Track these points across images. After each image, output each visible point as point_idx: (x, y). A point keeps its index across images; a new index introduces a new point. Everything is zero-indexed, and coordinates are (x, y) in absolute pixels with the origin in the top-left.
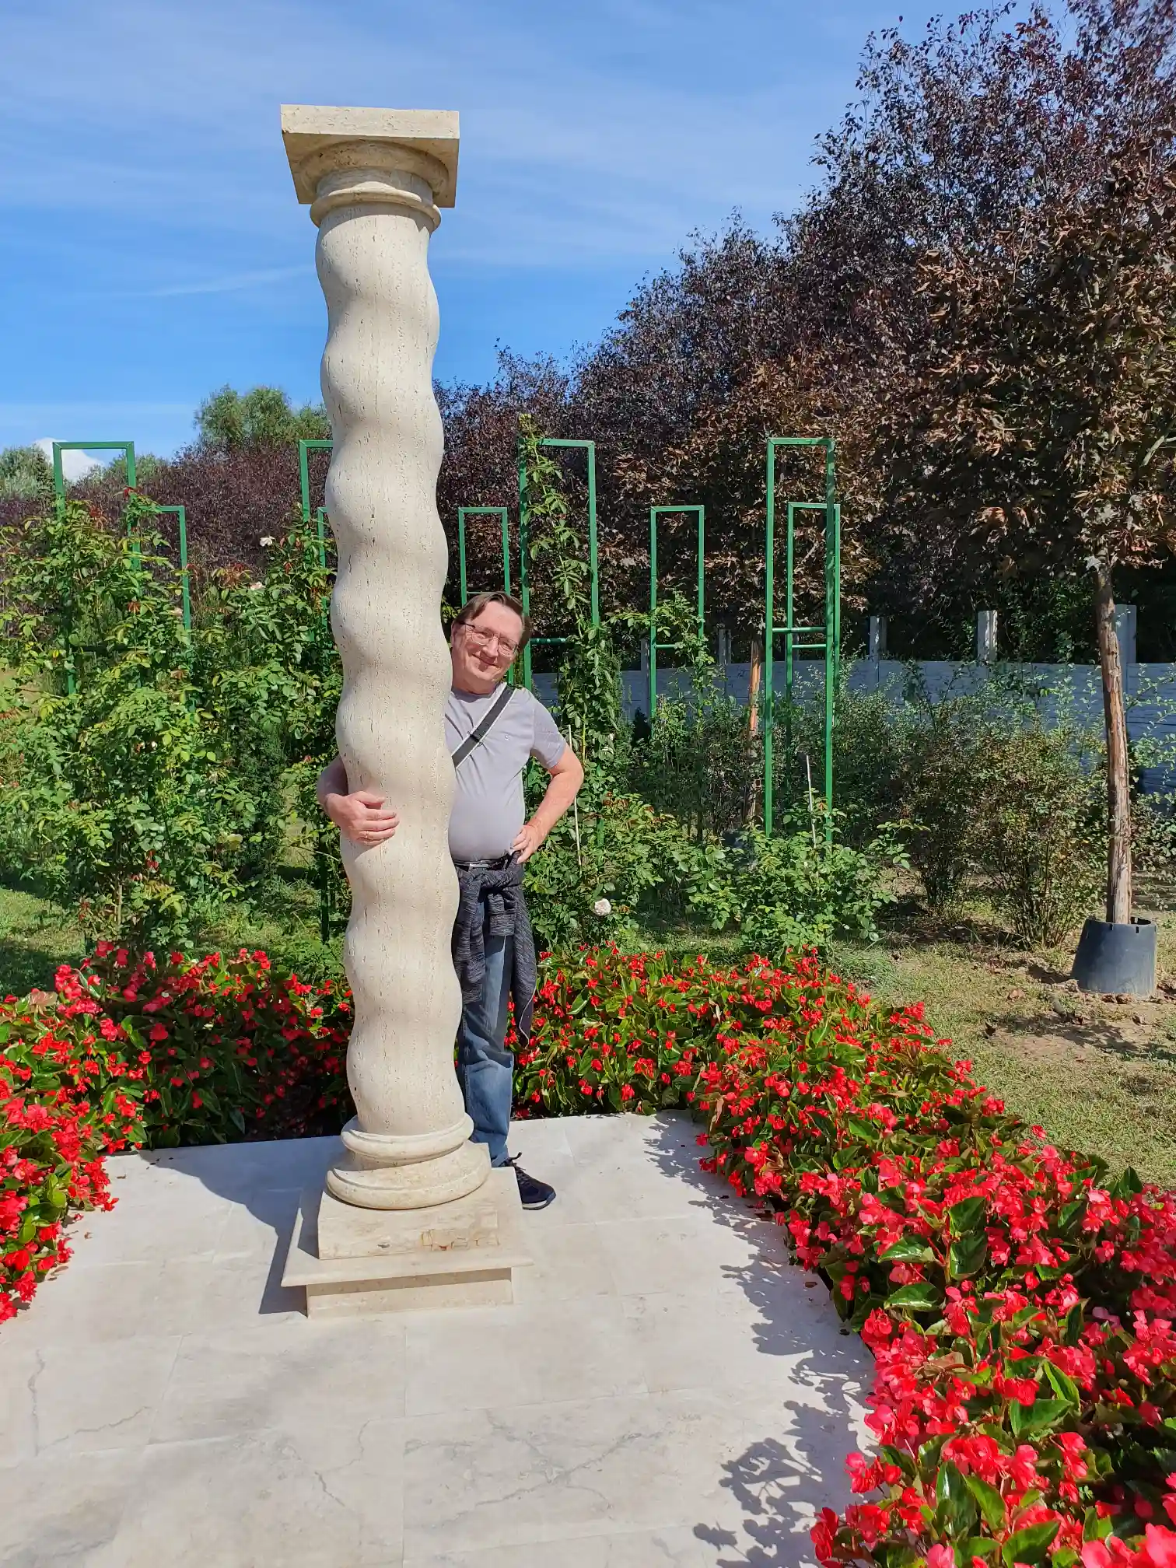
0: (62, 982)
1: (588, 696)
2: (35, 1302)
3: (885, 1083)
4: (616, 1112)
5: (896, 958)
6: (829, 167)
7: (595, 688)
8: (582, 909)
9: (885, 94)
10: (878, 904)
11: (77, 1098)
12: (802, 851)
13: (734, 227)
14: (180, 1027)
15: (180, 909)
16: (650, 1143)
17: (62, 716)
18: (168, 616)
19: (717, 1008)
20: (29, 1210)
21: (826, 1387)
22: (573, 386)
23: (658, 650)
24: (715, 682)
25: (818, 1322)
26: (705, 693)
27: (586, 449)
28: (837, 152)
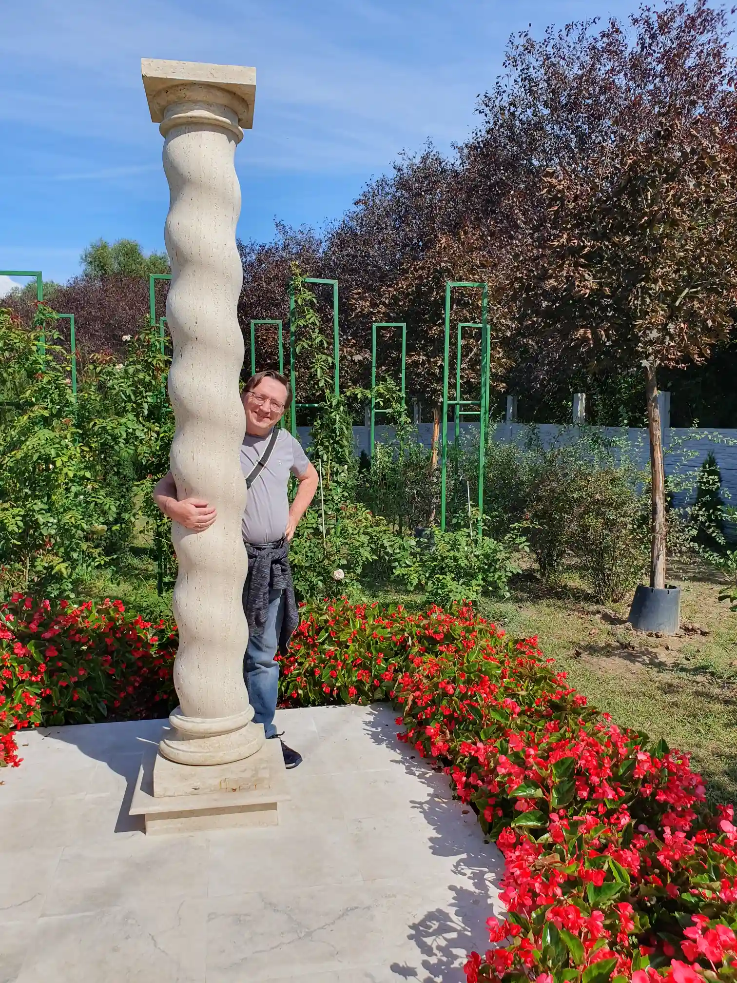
1: (332, 441)
3: (513, 686)
4: (345, 704)
5: (520, 608)
6: (486, 115)
7: (336, 436)
8: (326, 575)
9: (521, 71)
10: (510, 574)
12: (463, 541)
13: (428, 149)
14: (66, 648)
15: (66, 573)
16: (366, 723)
18: (61, 384)
19: (410, 638)
21: (474, 876)
22: (325, 246)
23: (376, 414)
24: (411, 434)
25: (470, 835)
26: (405, 441)
27: (332, 285)
28: (491, 106)
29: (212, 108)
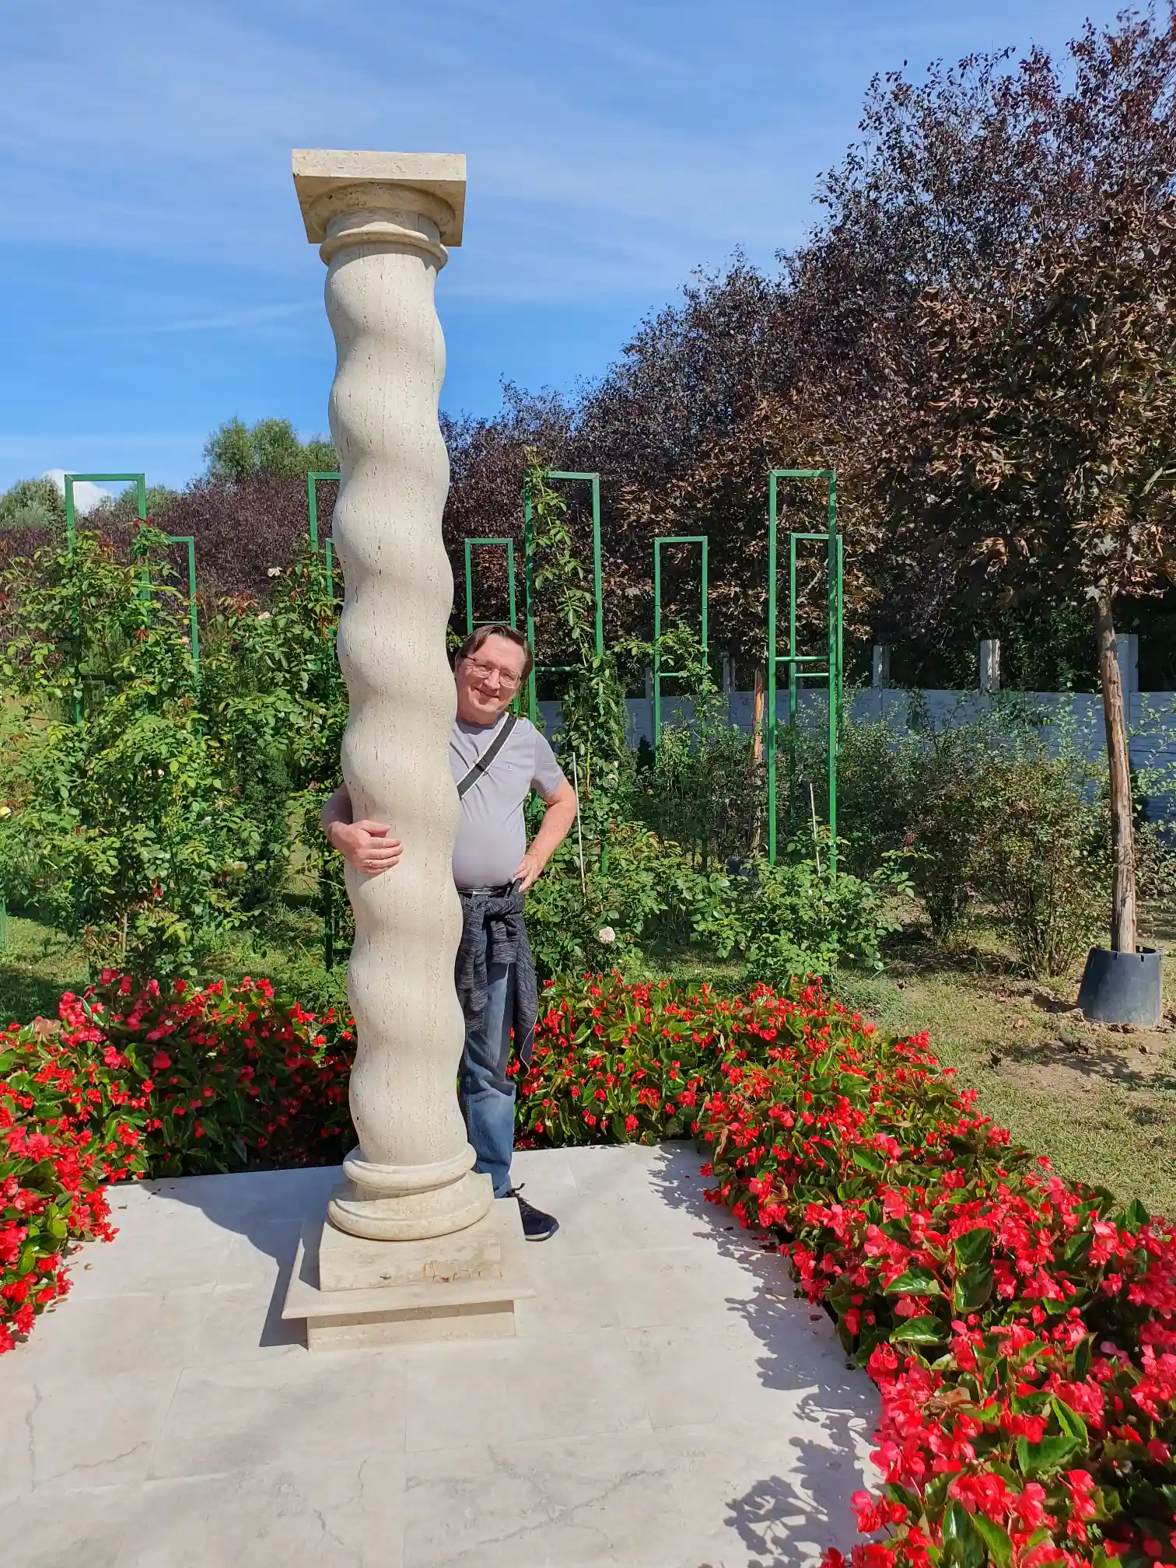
0: (65, 1010)
1: (592, 724)
2: (33, 1334)
3: (890, 1113)
4: (619, 1142)
5: (901, 987)
6: (831, 206)
7: (600, 716)
8: (587, 938)
9: (887, 134)
10: (882, 932)
11: (79, 1126)
12: (806, 879)
13: (737, 264)
14: (184, 1056)
15: (184, 937)
16: (655, 1174)
17: (70, 744)
18: (175, 645)
19: (722, 1037)
20: (30, 1240)
21: (832, 1423)
22: (578, 419)
23: (662, 679)
24: (719, 710)
25: (823, 1355)
26: (709, 721)
27: (591, 481)
28: (838, 190)
29: (399, 219)
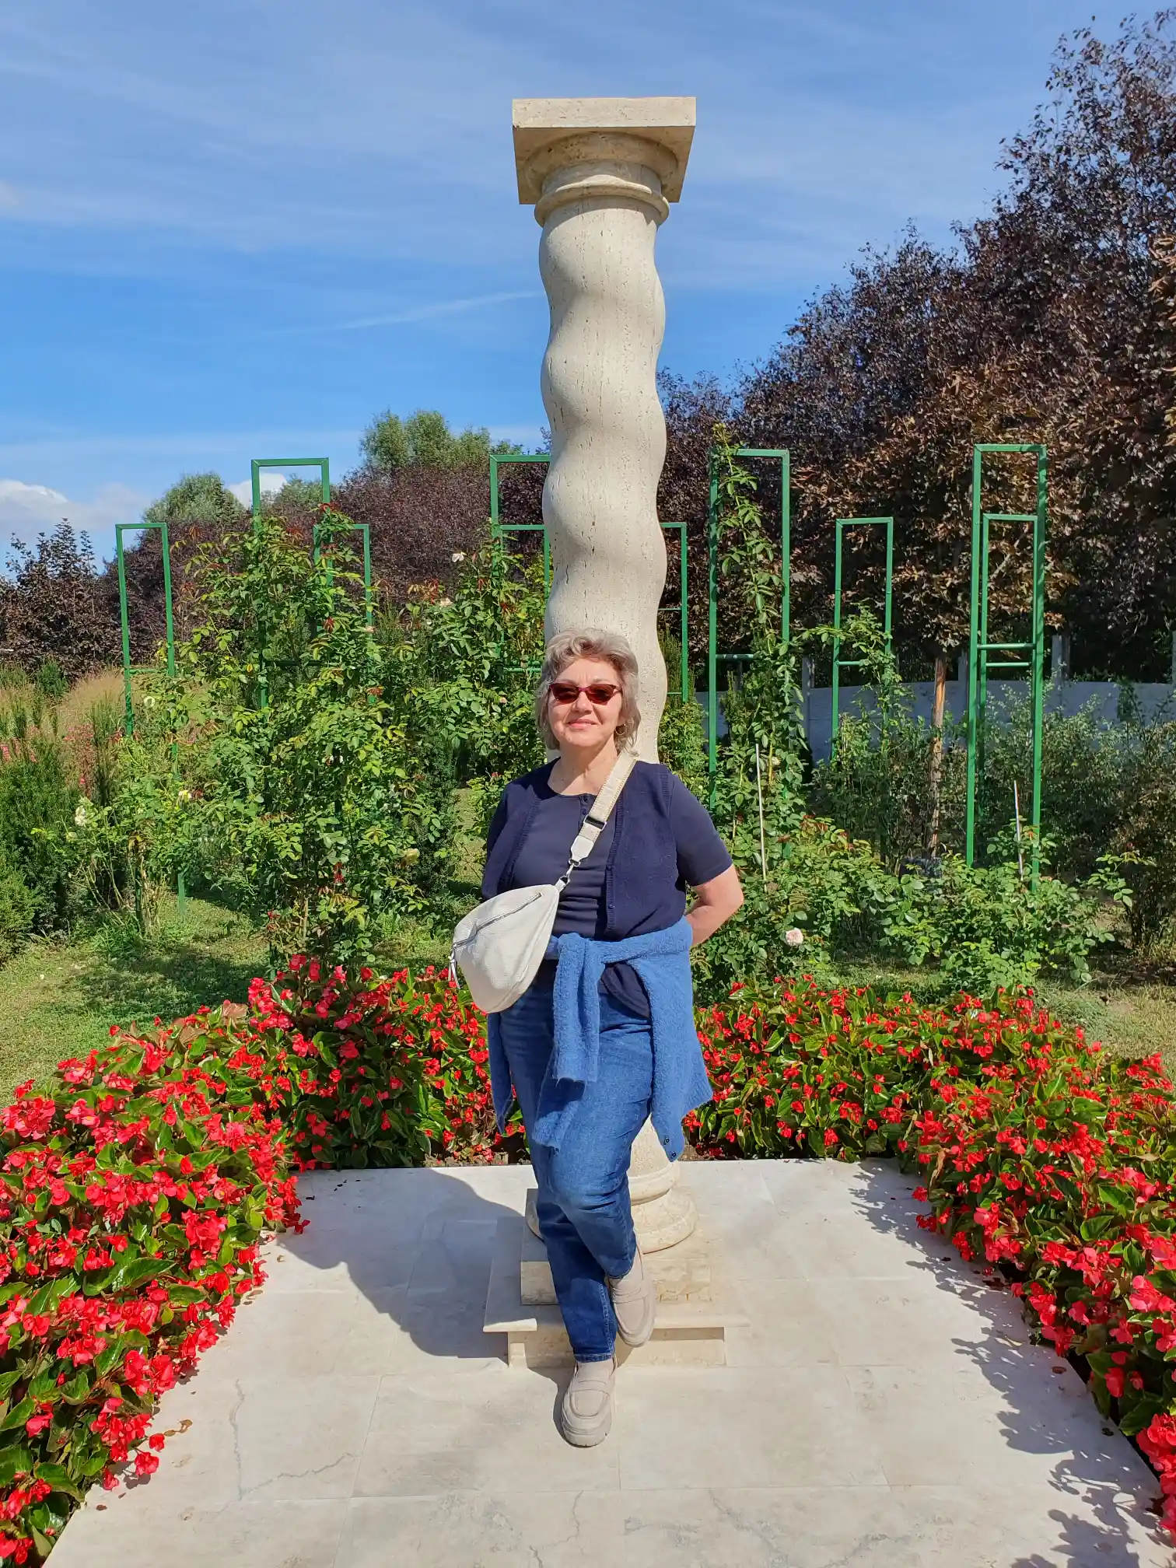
0: (255, 995)
1: (776, 714)
2: (233, 1328)
3: (1128, 1143)
4: (816, 1157)
5: (1104, 999)
6: (1016, 171)
7: (785, 705)
8: (771, 935)
9: (1078, 94)
10: (1092, 943)
11: (268, 1114)
12: (1009, 885)
13: (909, 239)
14: (369, 1045)
15: (363, 923)
16: (858, 1193)
17: (255, 730)
18: (360, 633)
19: (930, 1051)
20: (228, 1231)
21: (1095, 1497)
22: (737, 404)
23: (841, 667)
24: (902, 700)
25: (1074, 1416)
26: (892, 712)
27: (780, 458)
28: (1025, 155)
29: (621, 171)
